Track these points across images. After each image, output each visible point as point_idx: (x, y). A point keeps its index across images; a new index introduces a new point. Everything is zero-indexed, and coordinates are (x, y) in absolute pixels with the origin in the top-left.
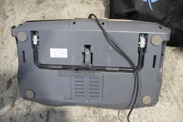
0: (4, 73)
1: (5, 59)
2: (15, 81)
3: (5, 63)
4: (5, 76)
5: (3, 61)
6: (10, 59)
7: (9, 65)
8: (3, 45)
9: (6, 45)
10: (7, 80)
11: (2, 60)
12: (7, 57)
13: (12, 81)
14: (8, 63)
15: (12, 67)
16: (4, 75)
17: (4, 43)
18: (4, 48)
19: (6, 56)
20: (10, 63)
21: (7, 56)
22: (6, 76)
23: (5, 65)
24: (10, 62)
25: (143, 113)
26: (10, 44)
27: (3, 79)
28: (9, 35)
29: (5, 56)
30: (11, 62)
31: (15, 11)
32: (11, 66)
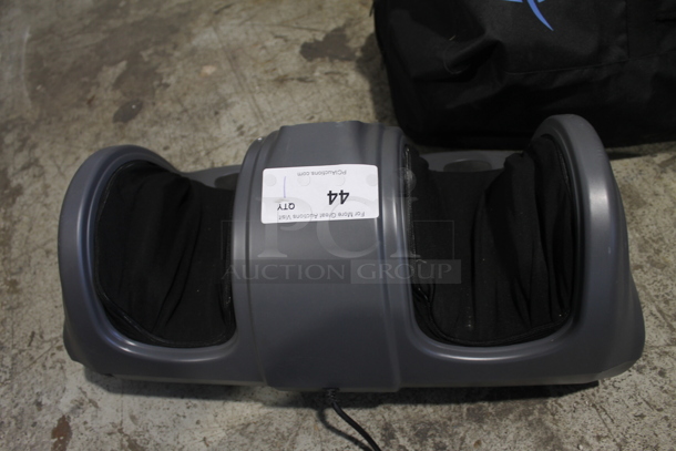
0: (33, 400)
1: (30, 345)
2: (85, 423)
3: (32, 358)
4: (40, 409)
5: (24, 354)
6: (50, 341)
7: (49, 364)
8: (15, 296)
9: (25, 291)
10: (51, 426)
11: (21, 351)
12: (38, 337)
13: (71, 424)
14: (43, 359)
15: (62, 368)
16: (35, 407)
17: (19, 287)
18: (19, 305)
19: (33, 334)
20: (53, 354)
21: (37, 332)
22: (44, 411)
23: (33, 369)
24: (50, 353)
25: (631, 431)
26: (42, 283)
27: (34, 424)
28: (33, 255)
29: (30, 334)
30: (55, 351)
31: (42, 167)
32: (59, 365)
